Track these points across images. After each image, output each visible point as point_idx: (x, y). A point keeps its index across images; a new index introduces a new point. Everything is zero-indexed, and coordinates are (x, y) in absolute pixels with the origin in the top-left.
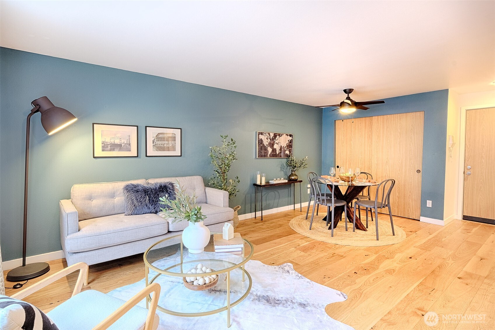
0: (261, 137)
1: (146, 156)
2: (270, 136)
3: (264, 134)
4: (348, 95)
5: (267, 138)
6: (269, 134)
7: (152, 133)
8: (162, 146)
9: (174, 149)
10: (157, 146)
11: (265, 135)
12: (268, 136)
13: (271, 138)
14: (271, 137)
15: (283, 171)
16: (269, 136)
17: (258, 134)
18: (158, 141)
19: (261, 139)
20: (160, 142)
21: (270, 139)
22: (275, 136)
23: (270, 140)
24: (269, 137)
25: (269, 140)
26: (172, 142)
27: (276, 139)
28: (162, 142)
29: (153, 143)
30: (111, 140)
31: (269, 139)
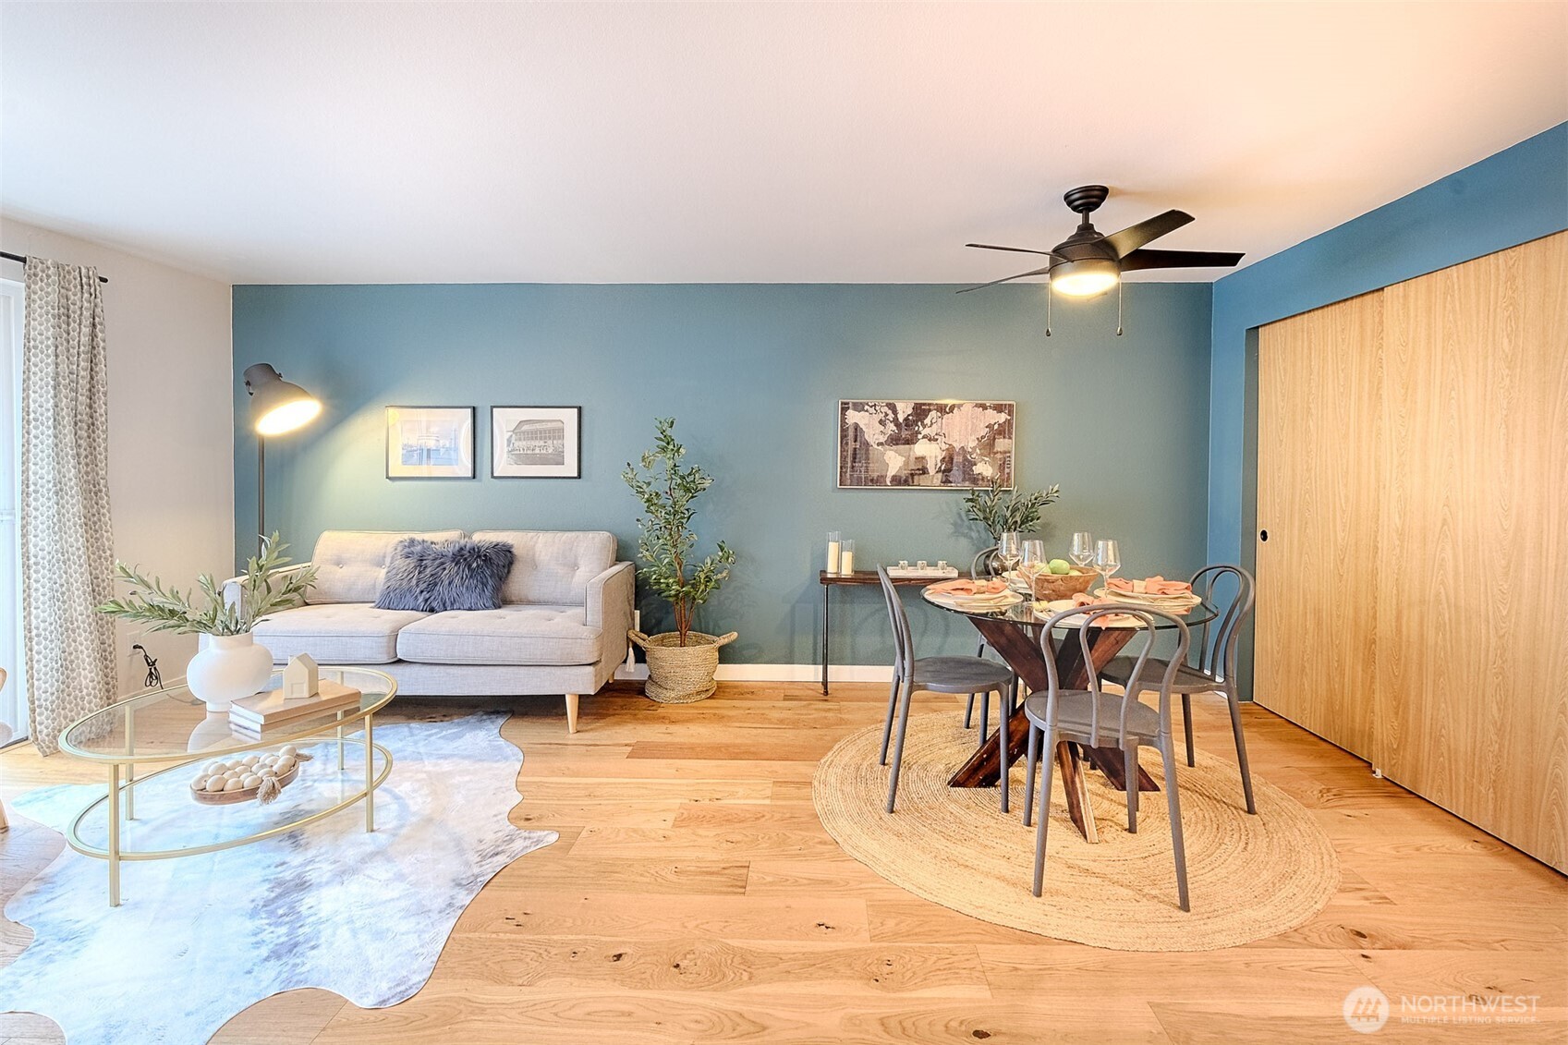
0: (853, 417)
1: (493, 477)
2: (895, 412)
3: (866, 407)
4: (1086, 218)
5: (881, 422)
6: (893, 408)
7: (505, 421)
8: (529, 452)
9: (558, 460)
10: (516, 452)
11: (872, 410)
12: (887, 415)
13: (901, 420)
14: (899, 416)
15: (965, 536)
16: (890, 412)
17: (842, 409)
18: (520, 440)
19: (856, 427)
20: (524, 443)
21: (897, 424)
22: (920, 412)
23: (895, 428)
24: (891, 416)
25: (891, 427)
26: (555, 442)
27: (927, 421)
28: (529, 443)
29: (508, 445)
30: (420, 442)
31: (892, 425)
